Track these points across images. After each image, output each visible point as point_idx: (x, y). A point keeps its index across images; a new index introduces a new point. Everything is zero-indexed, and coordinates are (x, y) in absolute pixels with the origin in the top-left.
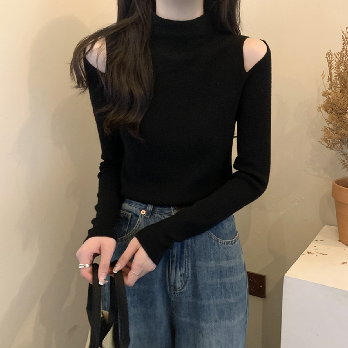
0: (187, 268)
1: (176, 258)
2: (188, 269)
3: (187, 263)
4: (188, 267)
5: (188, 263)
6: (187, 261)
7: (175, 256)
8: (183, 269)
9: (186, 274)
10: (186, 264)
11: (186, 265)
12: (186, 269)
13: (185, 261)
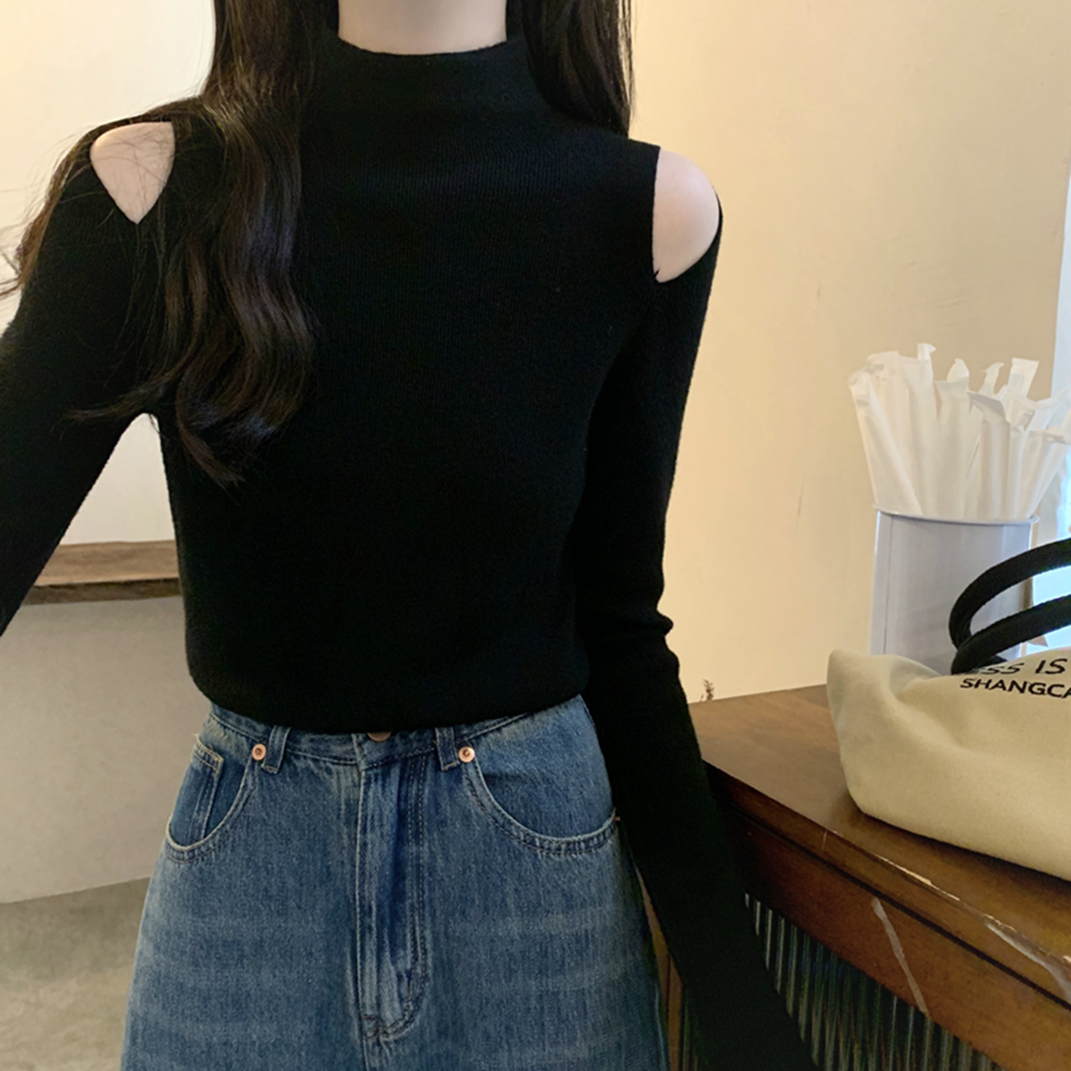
0: (419, 949)
1: (377, 915)
2: (425, 952)
3: (417, 928)
4: (423, 944)
5: (422, 932)
6: (417, 922)
7: (374, 908)
8: (406, 955)
9: (419, 970)
10: (414, 934)
11: (414, 939)
12: (415, 952)
13: (409, 926)
